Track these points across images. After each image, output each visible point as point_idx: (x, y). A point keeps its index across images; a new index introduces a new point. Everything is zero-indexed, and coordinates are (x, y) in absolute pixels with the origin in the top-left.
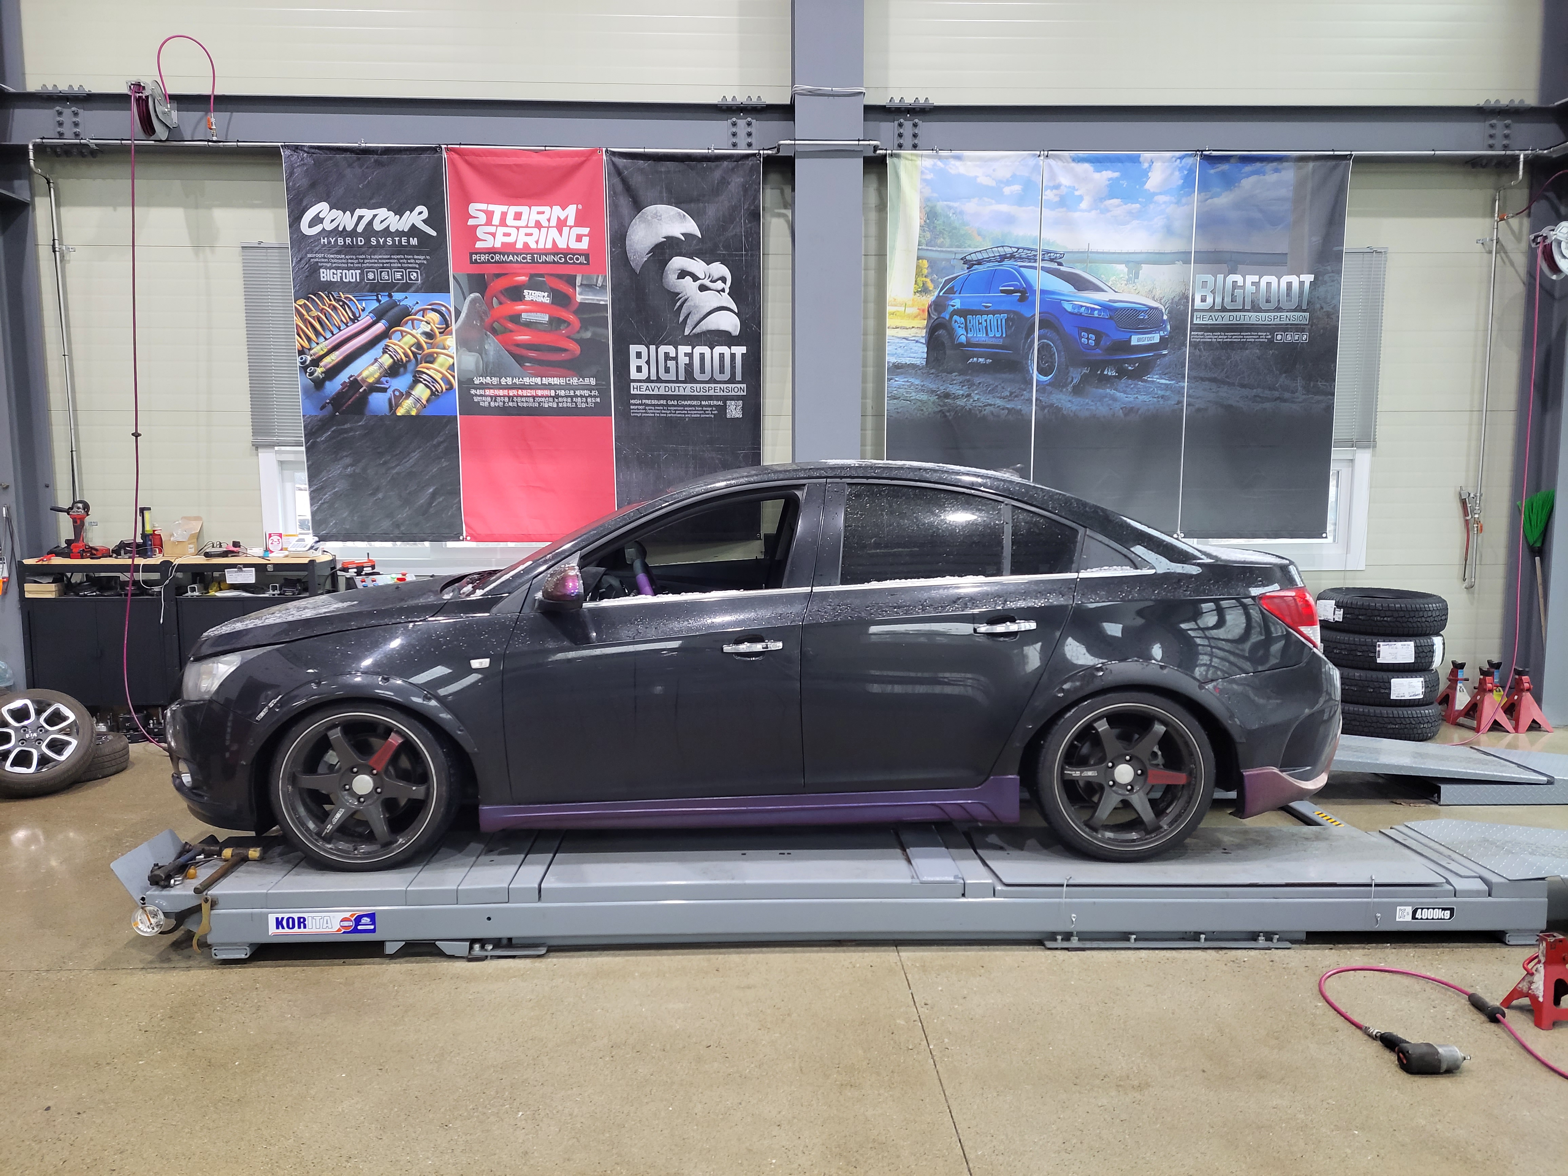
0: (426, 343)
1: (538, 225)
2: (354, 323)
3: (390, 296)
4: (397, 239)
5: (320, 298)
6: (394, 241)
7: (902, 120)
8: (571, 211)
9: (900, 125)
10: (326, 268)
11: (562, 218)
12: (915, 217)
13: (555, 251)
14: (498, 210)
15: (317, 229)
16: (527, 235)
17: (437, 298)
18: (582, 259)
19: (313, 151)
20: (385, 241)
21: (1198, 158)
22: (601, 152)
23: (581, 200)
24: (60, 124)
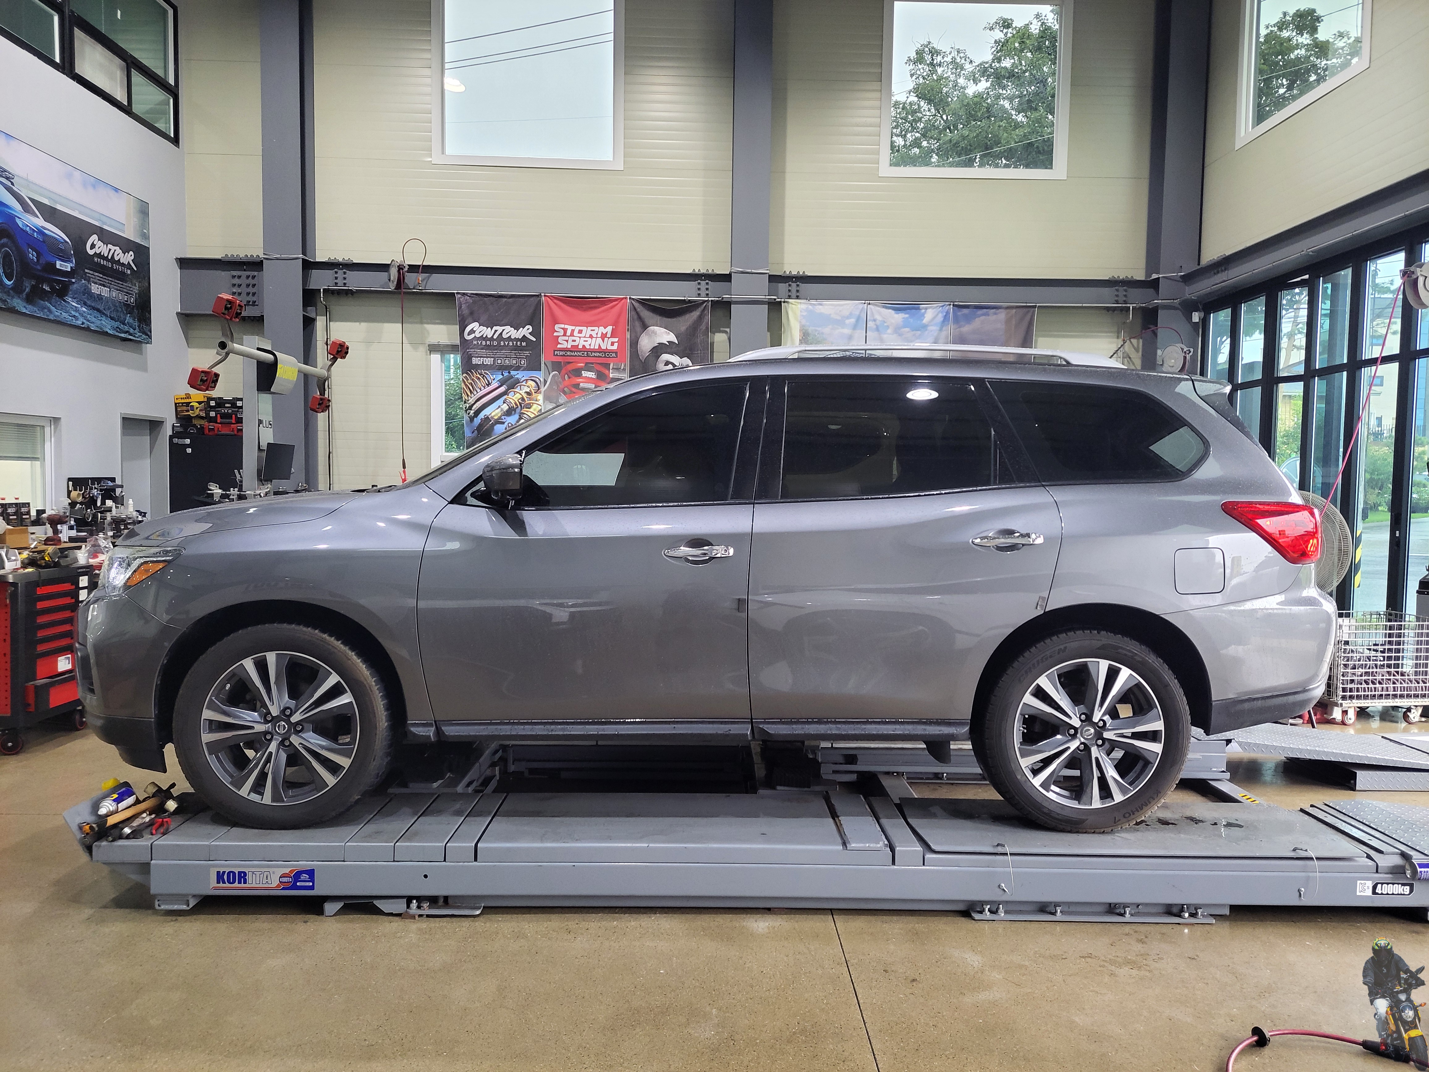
0: (527, 398)
1: (591, 336)
2: (488, 386)
3: (509, 373)
4: (515, 342)
5: (472, 373)
6: (513, 343)
7: (790, 283)
8: (609, 329)
9: (790, 285)
10: (476, 357)
11: (604, 333)
12: (797, 335)
13: (600, 350)
14: (570, 328)
15: (472, 336)
16: (585, 341)
17: (534, 374)
18: (614, 355)
19: (473, 296)
20: (508, 343)
21: (952, 306)
22: (626, 298)
23: (615, 324)
24: (336, 278)
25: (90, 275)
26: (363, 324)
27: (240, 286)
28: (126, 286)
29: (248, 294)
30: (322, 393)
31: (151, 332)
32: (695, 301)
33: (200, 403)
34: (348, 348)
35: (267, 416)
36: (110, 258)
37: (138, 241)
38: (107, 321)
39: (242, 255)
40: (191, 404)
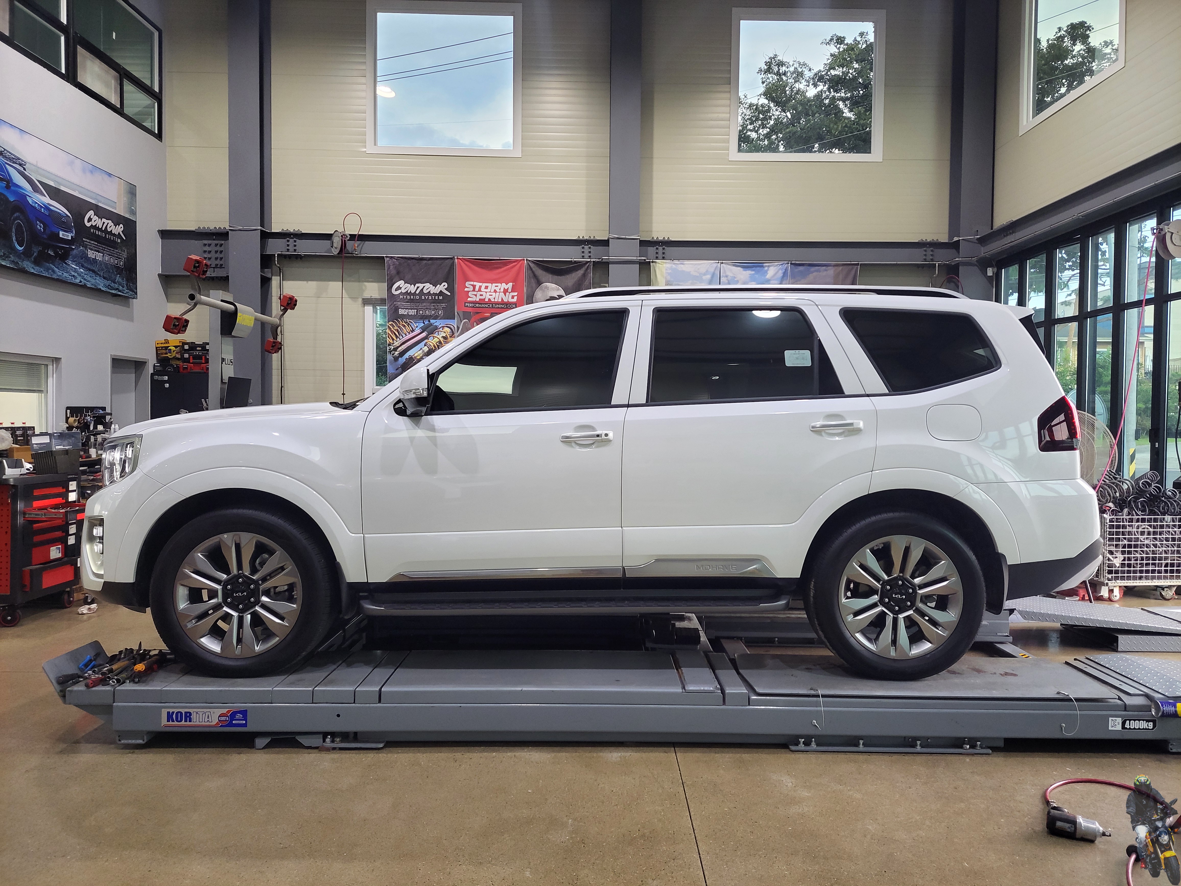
0: (443, 341)
1: (495, 291)
2: (412, 332)
3: (429, 321)
4: (433, 297)
5: (399, 321)
7: (657, 247)
8: (510, 285)
9: (657, 249)
10: (402, 309)
11: (506, 289)
13: (502, 302)
14: (478, 285)
15: (399, 292)
16: (490, 295)
17: (449, 322)
19: (399, 259)
20: (428, 297)
21: (790, 264)
22: (524, 260)
23: (514, 281)
24: (288, 245)
25: (87, 243)
26: (310, 282)
27: (210, 252)
28: (117, 252)
29: (216, 259)
30: (275, 337)
31: (136, 289)
32: (579, 262)
33: (176, 347)
34: (296, 301)
35: (229, 356)
36: (103, 229)
37: (127, 216)
38: (101, 281)
39: (212, 228)
40: (169, 348)
